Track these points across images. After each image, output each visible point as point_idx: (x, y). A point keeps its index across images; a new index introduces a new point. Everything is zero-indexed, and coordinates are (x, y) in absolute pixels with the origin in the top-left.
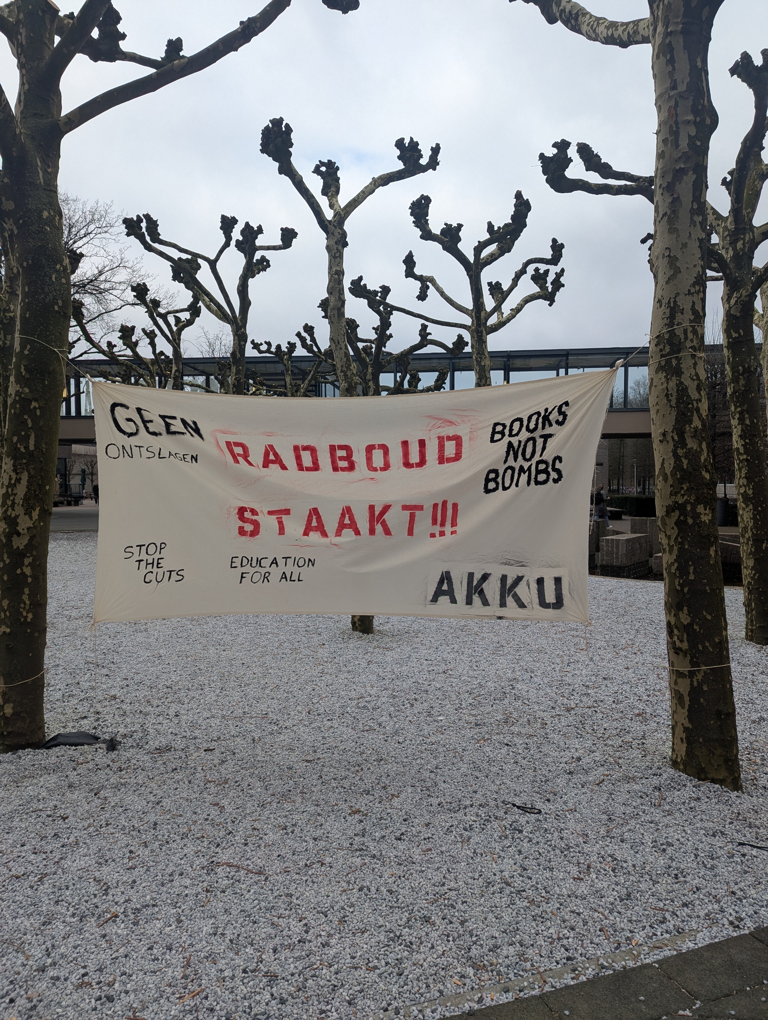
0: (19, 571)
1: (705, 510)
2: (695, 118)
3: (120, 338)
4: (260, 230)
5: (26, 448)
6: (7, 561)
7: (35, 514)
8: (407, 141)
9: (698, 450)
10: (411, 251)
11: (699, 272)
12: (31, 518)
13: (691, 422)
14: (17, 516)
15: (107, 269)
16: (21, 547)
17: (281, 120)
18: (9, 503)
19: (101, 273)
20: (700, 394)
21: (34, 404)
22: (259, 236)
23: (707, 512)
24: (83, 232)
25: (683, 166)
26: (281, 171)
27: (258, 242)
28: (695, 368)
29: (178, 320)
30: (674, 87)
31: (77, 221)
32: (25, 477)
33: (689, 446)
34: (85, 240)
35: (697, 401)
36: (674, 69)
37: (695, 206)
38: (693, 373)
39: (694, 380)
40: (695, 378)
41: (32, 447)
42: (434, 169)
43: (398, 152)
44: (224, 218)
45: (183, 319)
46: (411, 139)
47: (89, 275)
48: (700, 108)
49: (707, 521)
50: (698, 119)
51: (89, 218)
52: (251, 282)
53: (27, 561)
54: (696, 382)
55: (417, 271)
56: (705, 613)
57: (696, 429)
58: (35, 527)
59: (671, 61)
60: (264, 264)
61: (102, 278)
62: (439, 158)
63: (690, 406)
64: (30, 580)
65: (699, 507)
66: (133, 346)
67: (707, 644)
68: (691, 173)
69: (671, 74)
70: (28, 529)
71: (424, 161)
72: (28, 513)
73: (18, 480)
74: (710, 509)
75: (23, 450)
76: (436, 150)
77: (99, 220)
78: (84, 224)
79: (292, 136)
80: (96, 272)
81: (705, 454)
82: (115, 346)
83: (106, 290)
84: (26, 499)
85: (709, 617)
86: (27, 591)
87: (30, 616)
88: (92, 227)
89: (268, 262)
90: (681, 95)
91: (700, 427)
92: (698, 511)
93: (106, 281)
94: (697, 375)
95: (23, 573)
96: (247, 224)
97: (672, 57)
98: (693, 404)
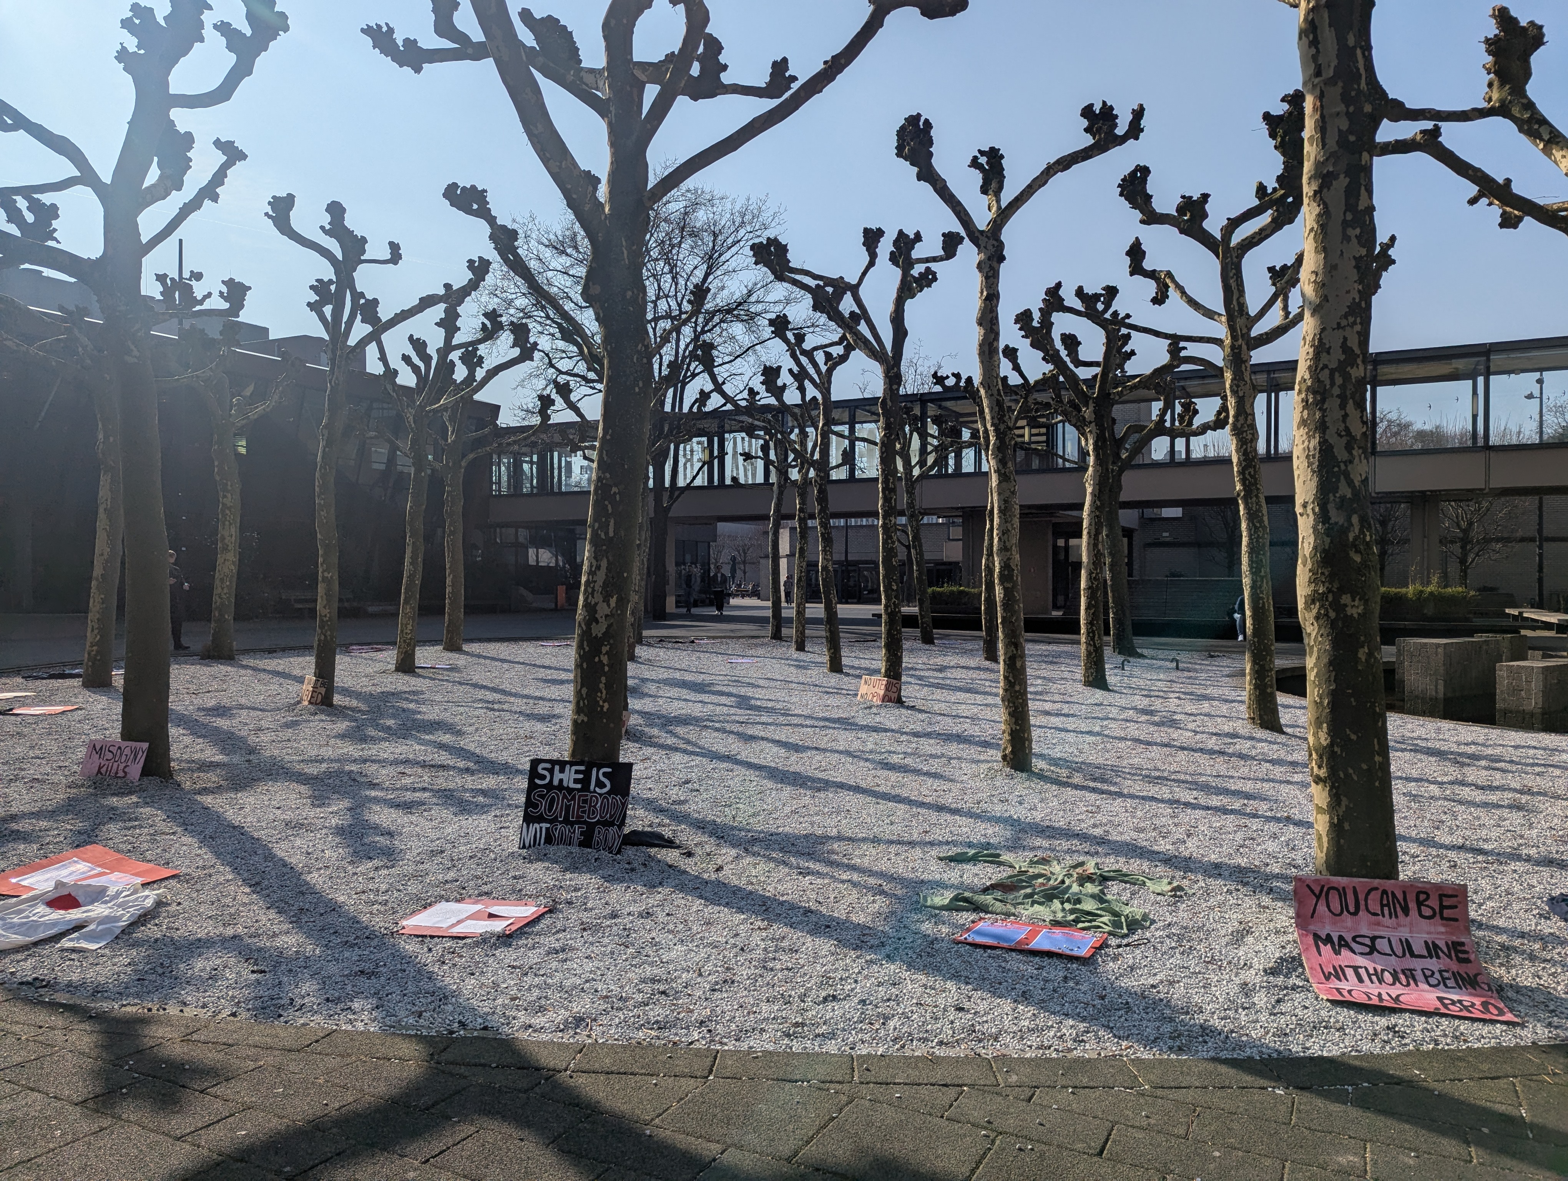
0: (597, 659)
1: (1354, 600)
2: (1347, 107)
3: (762, 383)
4: (918, 237)
5: (607, 534)
6: (587, 649)
7: (613, 601)
8: (1097, 108)
9: (1346, 525)
10: (1137, 238)
11: (1354, 299)
12: (609, 605)
13: (1336, 490)
14: (596, 604)
15: (759, 286)
16: (600, 635)
17: (919, 115)
18: (590, 590)
19: (750, 293)
20: (1351, 453)
21: (614, 489)
22: (917, 245)
23: (1356, 603)
24: (730, 241)
25: (1331, 169)
26: (920, 177)
27: (915, 254)
28: (1344, 421)
29: (828, 356)
30: (1318, 74)
31: (723, 227)
32: (604, 564)
33: (1333, 520)
34: (734, 249)
35: (1345, 463)
36: (1318, 51)
37: (1349, 216)
38: (1342, 427)
39: (1341, 436)
40: (1343, 433)
41: (611, 534)
42: (1137, 138)
43: (1085, 123)
44: (867, 231)
45: (835, 355)
46: (1104, 103)
47: (737, 296)
48: (1353, 93)
49: (1356, 616)
50: (1351, 109)
51: (738, 220)
52: (909, 304)
53: (605, 649)
54: (1344, 440)
55: (1147, 265)
56: (1348, 732)
57: (1343, 498)
58: (612, 615)
59: (1314, 43)
60: (928, 279)
61: (753, 299)
62: (1143, 123)
63: (1336, 469)
64: (606, 669)
65: (1344, 597)
66: (778, 391)
67: (1351, 771)
68: (1342, 176)
69: (1315, 58)
70: (607, 616)
71: (1120, 131)
72: (606, 600)
73: (598, 568)
74: (1360, 600)
75: (603, 536)
76: (1138, 113)
77: (750, 223)
78: (733, 229)
79: (932, 133)
80: (745, 291)
81: (1357, 531)
82: (758, 393)
83: (758, 314)
84: (605, 585)
85: (1353, 737)
86: (603, 679)
87: (606, 706)
88: (742, 232)
89: (934, 274)
90: (1326, 83)
91: (1349, 495)
92: (1342, 602)
93: (758, 302)
94: (1347, 429)
95: (600, 661)
96: (901, 232)
97: (1316, 37)
98: (1339, 467)
